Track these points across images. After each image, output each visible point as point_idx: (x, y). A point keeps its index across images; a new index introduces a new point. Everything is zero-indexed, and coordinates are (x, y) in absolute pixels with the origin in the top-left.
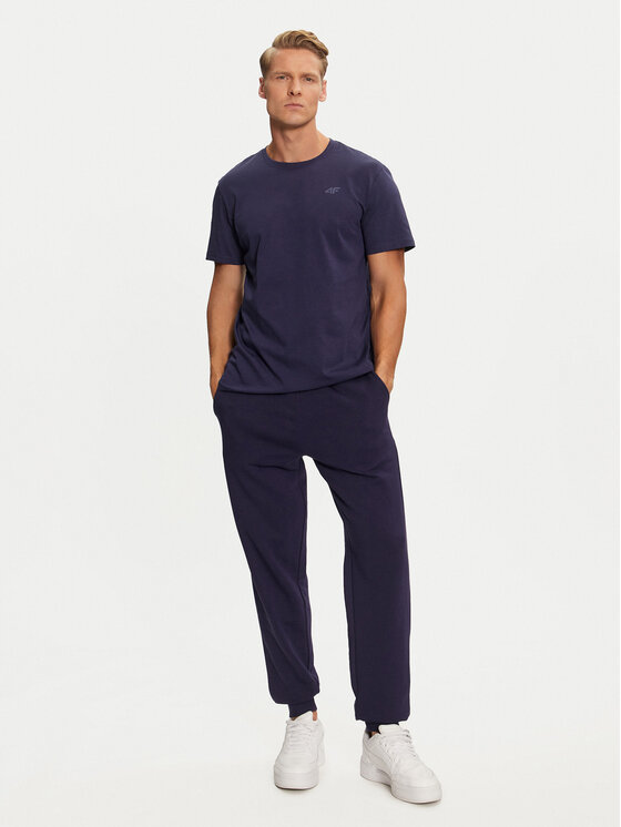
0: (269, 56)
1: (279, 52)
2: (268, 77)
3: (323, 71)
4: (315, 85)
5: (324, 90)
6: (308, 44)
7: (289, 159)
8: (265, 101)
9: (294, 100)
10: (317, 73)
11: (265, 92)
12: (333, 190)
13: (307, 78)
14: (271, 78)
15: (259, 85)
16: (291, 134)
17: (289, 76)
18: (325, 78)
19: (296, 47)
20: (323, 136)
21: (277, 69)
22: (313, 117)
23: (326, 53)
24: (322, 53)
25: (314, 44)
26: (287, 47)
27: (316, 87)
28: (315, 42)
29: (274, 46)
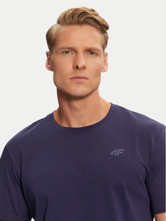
0: (54, 32)
1: (65, 29)
2: (55, 50)
3: (104, 45)
4: (98, 57)
5: (105, 62)
6: (91, 21)
7: (75, 124)
8: (52, 73)
9: (80, 74)
10: (99, 47)
11: (52, 65)
12: (117, 152)
13: (91, 52)
14: (57, 52)
15: (46, 58)
16: (77, 104)
17: (74, 50)
18: (106, 50)
19: (80, 23)
20: (105, 102)
21: (62, 44)
22: (97, 88)
23: (107, 28)
24: (103, 28)
25: (95, 20)
26: (71, 24)
27: (98, 60)
28: (97, 18)
29: (59, 22)
